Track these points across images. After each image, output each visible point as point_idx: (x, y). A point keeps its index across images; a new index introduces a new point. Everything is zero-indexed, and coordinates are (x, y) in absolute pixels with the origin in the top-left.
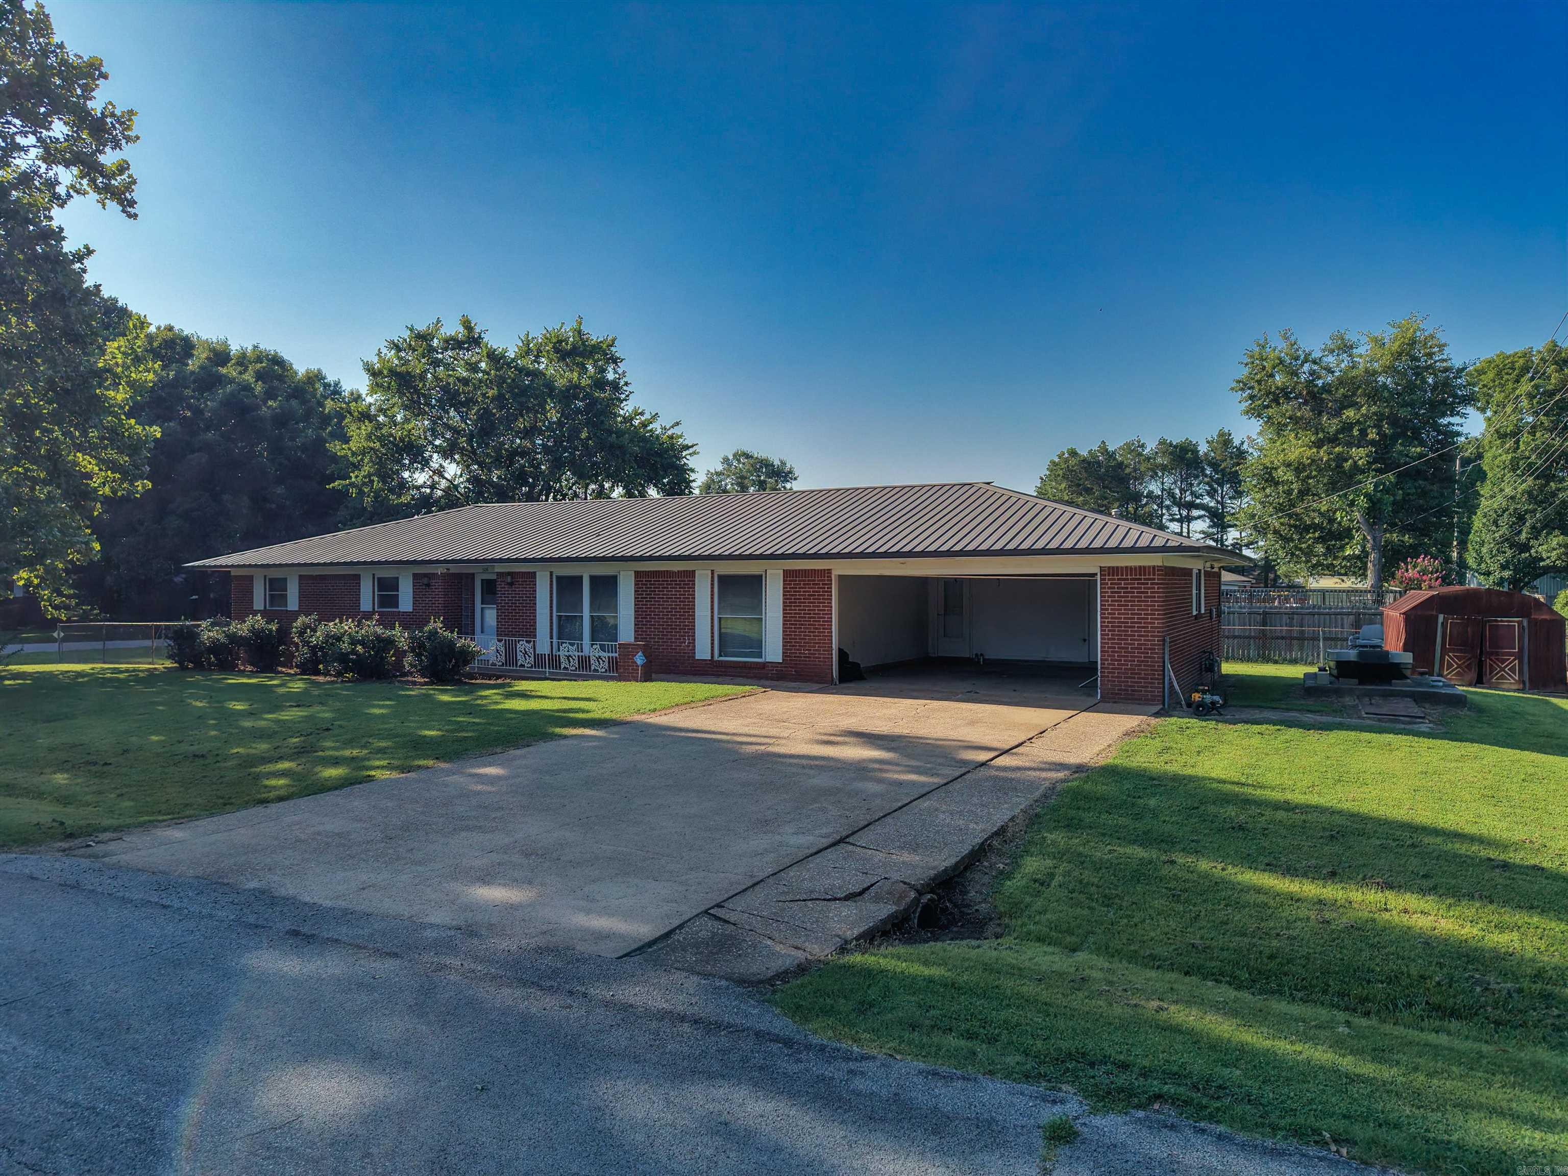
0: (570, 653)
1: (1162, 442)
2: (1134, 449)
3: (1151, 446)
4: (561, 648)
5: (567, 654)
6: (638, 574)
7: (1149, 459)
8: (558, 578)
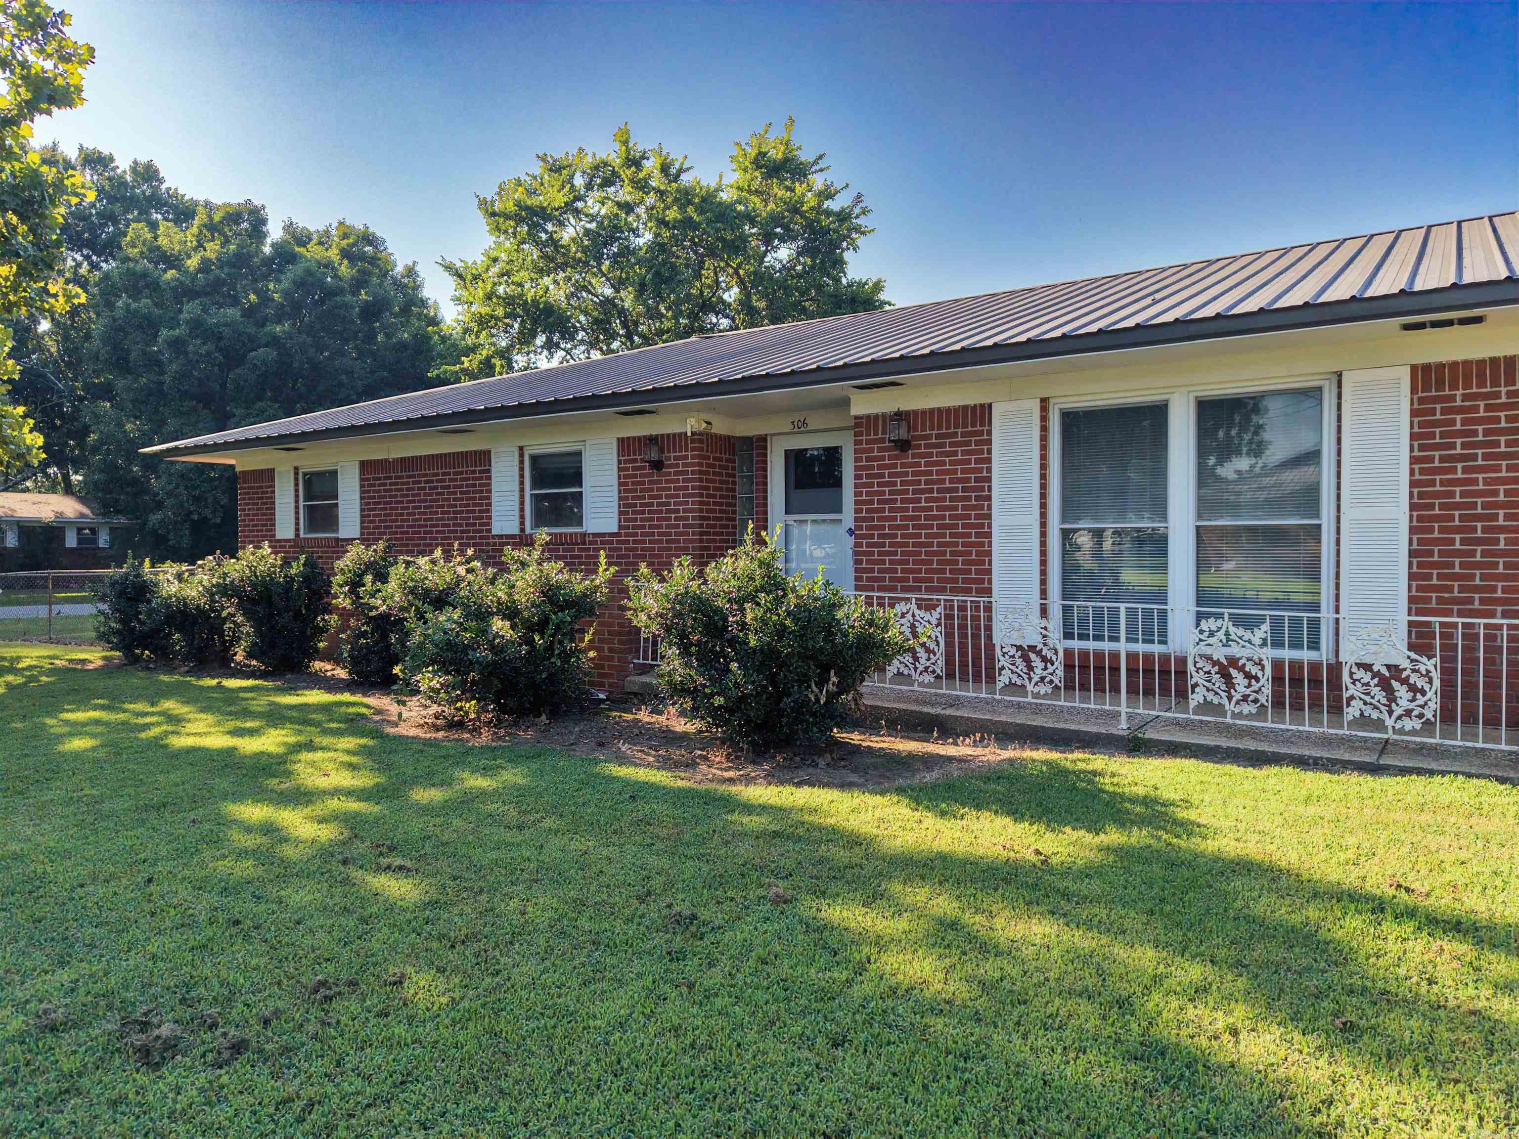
0: (1235, 650)
5: (1219, 654)
6: (1427, 377)
8: (1070, 419)
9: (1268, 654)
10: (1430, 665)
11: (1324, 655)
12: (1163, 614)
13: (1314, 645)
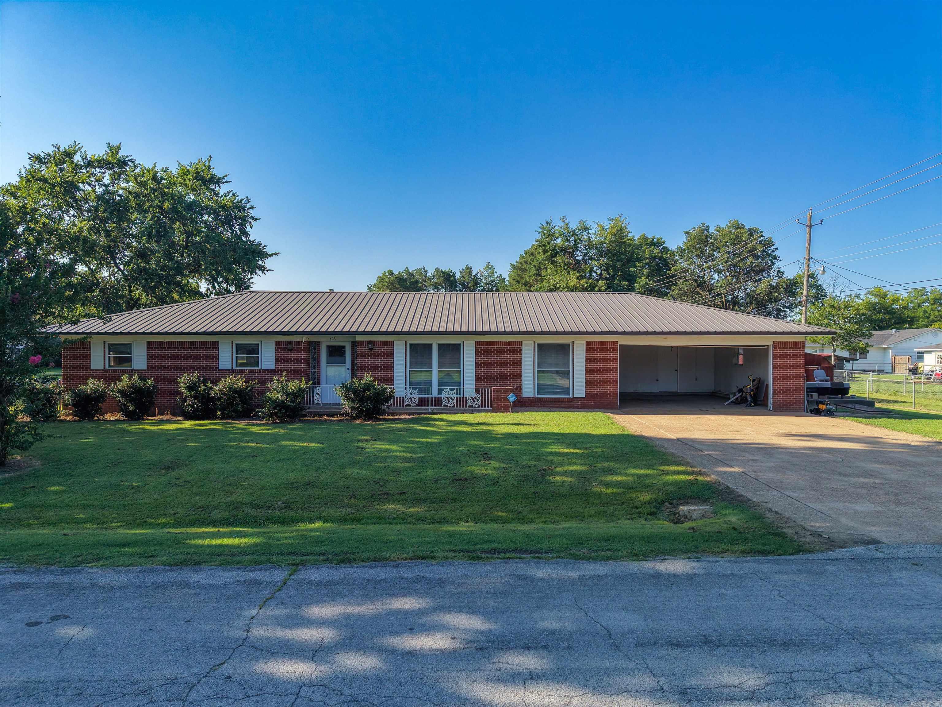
0: (450, 395)
1: (437, 270)
2: (422, 272)
3: (431, 272)
4: (443, 392)
5: (448, 396)
6: (478, 343)
7: (430, 279)
8: (411, 345)
9: (455, 396)
10: (480, 396)
11: (461, 395)
12: (431, 388)
13: (460, 394)
